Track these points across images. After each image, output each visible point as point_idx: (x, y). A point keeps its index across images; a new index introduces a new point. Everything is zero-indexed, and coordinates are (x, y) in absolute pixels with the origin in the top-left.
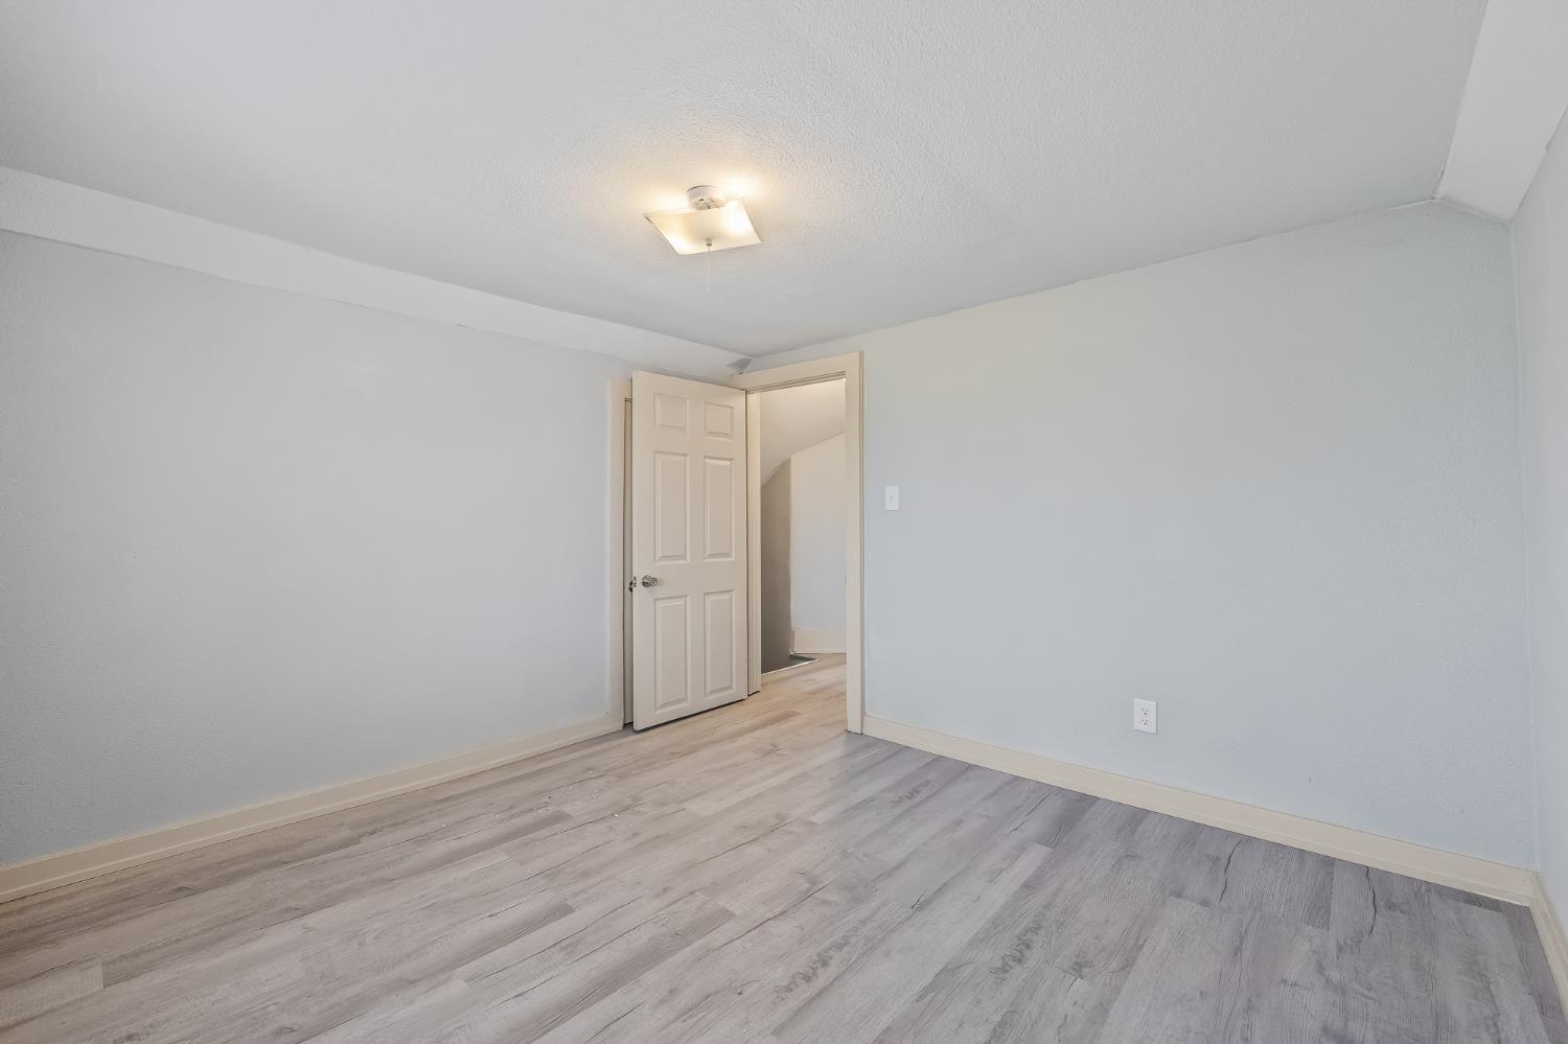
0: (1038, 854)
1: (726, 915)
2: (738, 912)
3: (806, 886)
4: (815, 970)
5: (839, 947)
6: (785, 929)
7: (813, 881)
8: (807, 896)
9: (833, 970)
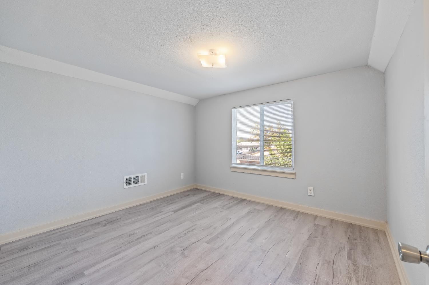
0: (86, 272)
1: (208, 242)
2: (205, 243)
3: (185, 252)
4: (188, 233)
5: (181, 237)
6: (193, 240)
7: (183, 254)
8: (186, 249)
9: (184, 233)
